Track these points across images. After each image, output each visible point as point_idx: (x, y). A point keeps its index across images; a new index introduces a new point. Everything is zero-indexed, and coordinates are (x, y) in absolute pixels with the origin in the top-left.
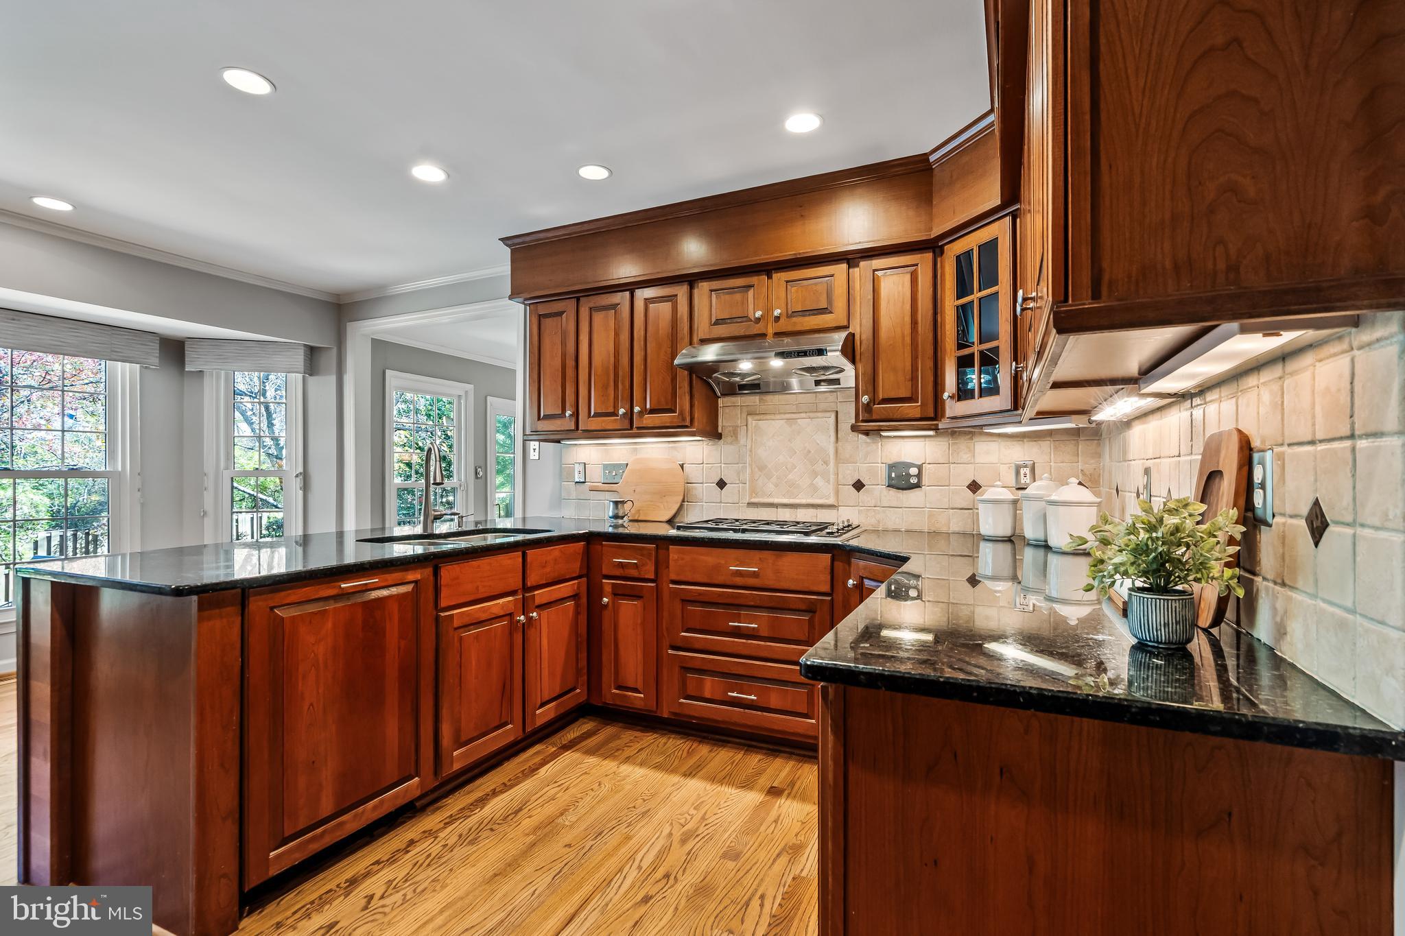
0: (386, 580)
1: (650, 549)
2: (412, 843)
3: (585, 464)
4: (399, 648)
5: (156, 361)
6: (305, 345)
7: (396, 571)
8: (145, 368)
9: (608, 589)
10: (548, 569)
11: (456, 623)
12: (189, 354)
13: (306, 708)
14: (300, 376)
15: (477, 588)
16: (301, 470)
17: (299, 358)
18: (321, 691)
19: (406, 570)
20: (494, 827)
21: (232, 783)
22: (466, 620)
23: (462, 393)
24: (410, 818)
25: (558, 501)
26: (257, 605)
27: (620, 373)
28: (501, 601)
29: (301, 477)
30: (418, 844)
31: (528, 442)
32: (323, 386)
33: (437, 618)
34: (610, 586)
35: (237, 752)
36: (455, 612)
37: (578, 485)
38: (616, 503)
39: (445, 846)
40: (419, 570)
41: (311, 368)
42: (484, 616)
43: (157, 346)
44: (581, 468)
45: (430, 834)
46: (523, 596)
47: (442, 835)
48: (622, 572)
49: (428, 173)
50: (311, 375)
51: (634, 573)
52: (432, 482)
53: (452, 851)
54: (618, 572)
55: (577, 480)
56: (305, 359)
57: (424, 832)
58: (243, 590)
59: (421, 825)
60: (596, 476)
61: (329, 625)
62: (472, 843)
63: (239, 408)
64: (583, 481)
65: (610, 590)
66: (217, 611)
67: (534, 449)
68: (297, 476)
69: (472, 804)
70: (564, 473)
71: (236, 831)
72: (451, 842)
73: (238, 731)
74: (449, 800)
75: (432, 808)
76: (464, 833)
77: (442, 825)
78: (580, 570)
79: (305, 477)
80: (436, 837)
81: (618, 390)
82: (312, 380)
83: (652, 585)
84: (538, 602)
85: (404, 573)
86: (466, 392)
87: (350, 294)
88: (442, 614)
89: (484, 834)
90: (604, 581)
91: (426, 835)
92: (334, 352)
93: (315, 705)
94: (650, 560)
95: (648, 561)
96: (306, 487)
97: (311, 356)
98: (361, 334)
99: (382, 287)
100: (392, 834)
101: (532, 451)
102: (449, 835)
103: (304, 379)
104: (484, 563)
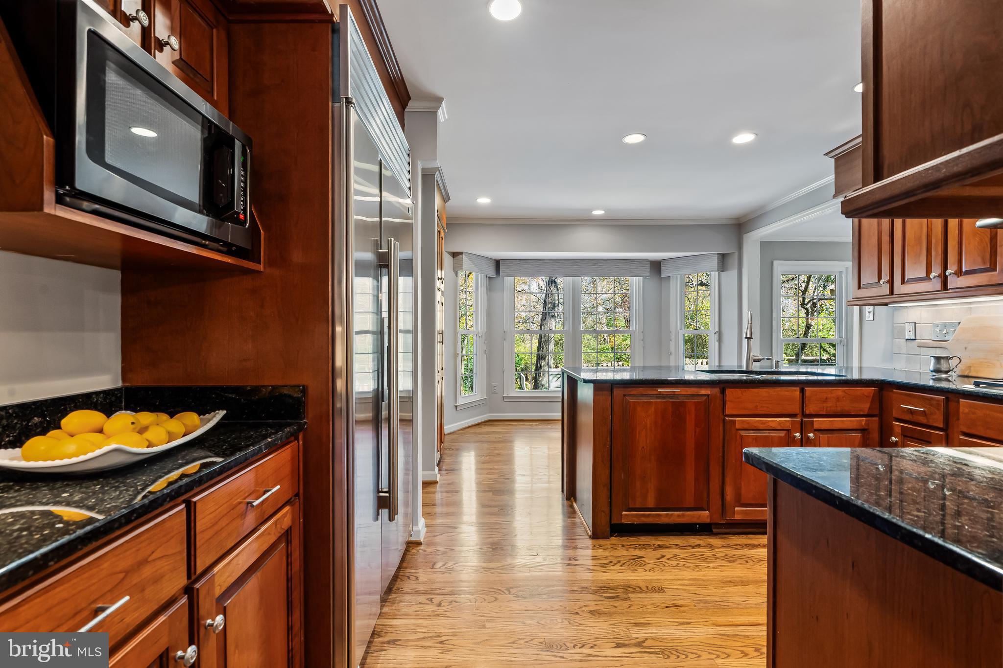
0: (687, 391)
1: (938, 400)
2: (699, 545)
3: (915, 323)
4: (695, 432)
5: (648, 274)
6: (718, 254)
7: (693, 387)
8: (645, 278)
9: (898, 430)
10: (829, 404)
11: (738, 426)
12: (663, 268)
13: (640, 448)
14: (717, 273)
15: (756, 407)
16: (717, 330)
17: (714, 262)
18: (648, 442)
19: (701, 387)
20: (749, 561)
21: (607, 471)
22: (746, 426)
23: (844, 270)
24: (707, 535)
25: (891, 355)
26: (618, 392)
27: (933, 241)
28: (778, 419)
29: (717, 334)
30: (701, 547)
31: (864, 307)
32: (731, 275)
33: (724, 420)
34: (900, 428)
35: (609, 458)
36: (737, 419)
37: (909, 342)
38: (938, 359)
39: (714, 555)
40: (710, 389)
41: (723, 267)
42: (761, 427)
43: (649, 266)
44: (912, 327)
45: (712, 547)
46: (802, 420)
47: (716, 550)
48: (911, 417)
49: (744, 138)
50: (723, 271)
51: (923, 420)
52: (744, 336)
53: (716, 559)
54: (907, 417)
55: (907, 337)
56: (718, 262)
57: (708, 544)
58: (612, 384)
59: (709, 540)
60: (927, 334)
61: (653, 409)
62: (730, 561)
63: (687, 297)
64: (914, 338)
65: (900, 431)
66: (601, 392)
67: (870, 312)
68: (715, 333)
69: (746, 545)
70: (896, 331)
71: (609, 494)
72: (718, 555)
73: (610, 448)
74: (734, 537)
75: (721, 536)
76: (729, 555)
77: (720, 546)
78: (869, 411)
79: (720, 333)
80: (713, 550)
81: (931, 256)
82: (723, 274)
83: (941, 433)
84: (816, 426)
85: (699, 389)
86: (847, 269)
87: (745, 216)
88: (727, 418)
89: (740, 561)
90: (894, 423)
91: (709, 546)
92: (736, 256)
93: (645, 448)
94: (938, 409)
95: (936, 411)
96: (720, 340)
97: (723, 260)
98: (753, 240)
99: (762, 207)
100: (692, 537)
101: (867, 313)
102: (720, 552)
103: (719, 275)
104: (763, 392)
